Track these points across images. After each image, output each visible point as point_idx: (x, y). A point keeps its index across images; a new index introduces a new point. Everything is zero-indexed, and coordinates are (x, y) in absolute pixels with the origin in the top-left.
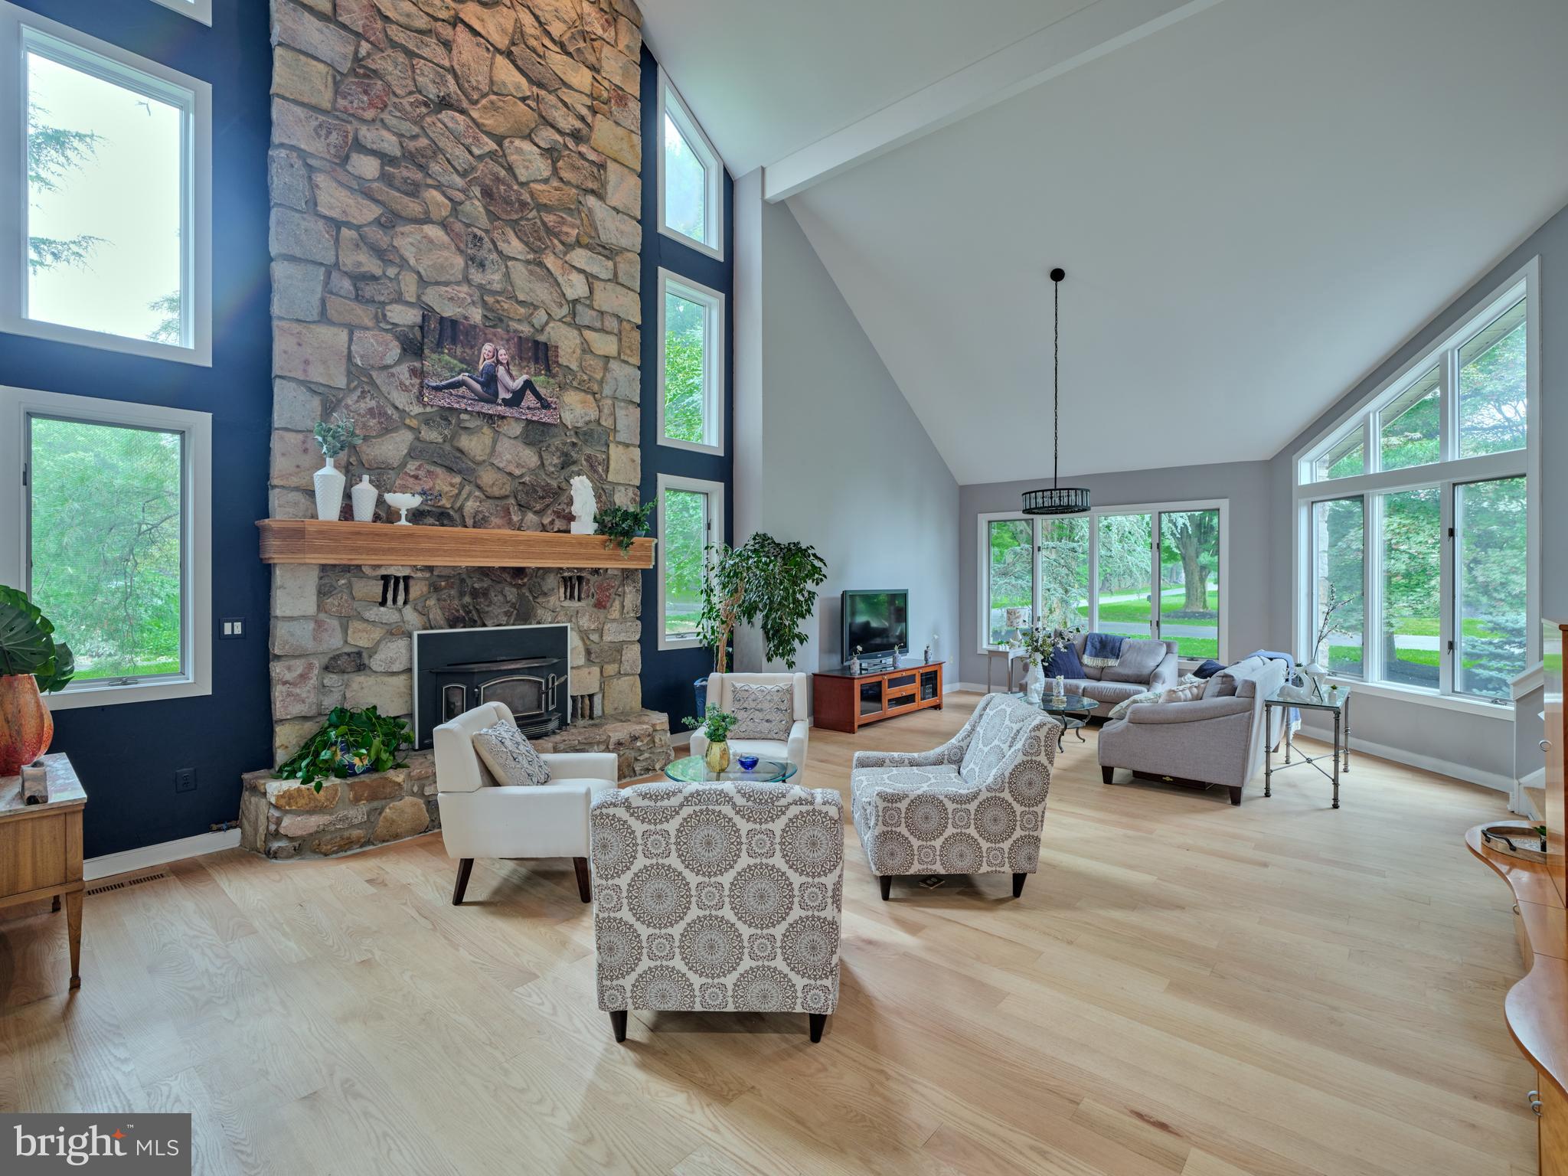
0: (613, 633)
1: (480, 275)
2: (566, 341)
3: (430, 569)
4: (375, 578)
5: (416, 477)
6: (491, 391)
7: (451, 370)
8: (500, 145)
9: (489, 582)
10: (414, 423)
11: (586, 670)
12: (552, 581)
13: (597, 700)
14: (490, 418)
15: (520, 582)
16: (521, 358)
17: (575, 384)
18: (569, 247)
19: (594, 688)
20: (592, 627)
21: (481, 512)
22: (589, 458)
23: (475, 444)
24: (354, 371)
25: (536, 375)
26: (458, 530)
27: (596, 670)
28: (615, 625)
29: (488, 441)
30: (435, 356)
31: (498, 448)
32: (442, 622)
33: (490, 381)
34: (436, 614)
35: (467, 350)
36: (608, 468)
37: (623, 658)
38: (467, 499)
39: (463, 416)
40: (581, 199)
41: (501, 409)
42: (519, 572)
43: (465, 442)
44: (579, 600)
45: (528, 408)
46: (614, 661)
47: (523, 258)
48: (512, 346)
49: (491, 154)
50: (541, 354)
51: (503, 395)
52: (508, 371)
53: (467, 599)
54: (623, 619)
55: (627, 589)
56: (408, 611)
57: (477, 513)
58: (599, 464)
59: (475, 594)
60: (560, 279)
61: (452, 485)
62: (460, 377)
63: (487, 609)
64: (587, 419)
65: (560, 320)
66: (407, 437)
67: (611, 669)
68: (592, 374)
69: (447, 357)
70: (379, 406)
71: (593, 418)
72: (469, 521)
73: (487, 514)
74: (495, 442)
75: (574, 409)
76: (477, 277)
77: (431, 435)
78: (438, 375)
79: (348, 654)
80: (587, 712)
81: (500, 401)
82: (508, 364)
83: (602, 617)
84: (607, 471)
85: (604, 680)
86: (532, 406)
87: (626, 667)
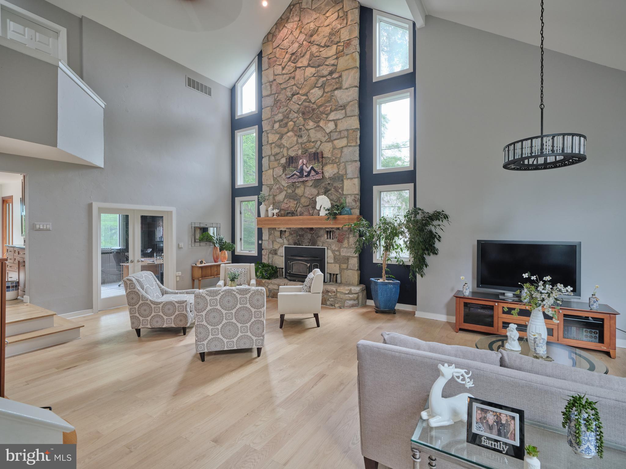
0: (344, 253)
1: (301, 140)
2: (326, 149)
3: (290, 228)
4: (278, 231)
5: (287, 203)
6: (302, 174)
7: (292, 171)
8: (307, 96)
9: (304, 232)
10: (286, 189)
11: (334, 265)
12: (322, 232)
13: (339, 276)
14: (303, 182)
15: (312, 232)
16: (310, 161)
17: (330, 162)
18: (328, 115)
19: (337, 272)
20: (336, 249)
21: (301, 211)
22: (335, 188)
23: (299, 191)
24: (275, 179)
25: (314, 164)
26: (296, 217)
27: (338, 265)
28: (345, 249)
29: (303, 189)
30: (288, 169)
31: (306, 191)
32: (292, 244)
33: (302, 170)
34: (291, 241)
35: (296, 164)
36: (343, 189)
37: (349, 262)
38: (298, 208)
39: (297, 184)
40: (332, 94)
41: (305, 179)
42: (312, 229)
43: (297, 191)
44: (333, 239)
45: (312, 176)
46: (345, 263)
47: (314, 127)
48: (307, 158)
49: (305, 101)
50: (316, 157)
51: (305, 174)
52: (306, 166)
53: (298, 237)
54: (349, 247)
55: (351, 236)
56: (285, 240)
57: (300, 211)
58: (339, 189)
59: (300, 236)
60: (324, 128)
61: (295, 204)
62: (294, 173)
63: (303, 241)
64: (334, 173)
65: (325, 142)
66: (284, 193)
67: (344, 266)
68: (337, 156)
69: (291, 168)
70: (279, 186)
71: (336, 172)
72: (299, 214)
73: (303, 212)
74: (305, 188)
75: (329, 171)
76: (300, 141)
77: (290, 191)
78: (289, 174)
79: (273, 250)
80: (334, 280)
81: (304, 176)
82: (306, 164)
83: (340, 245)
84: (343, 190)
85: (341, 270)
86: (313, 175)
87: (350, 266)
